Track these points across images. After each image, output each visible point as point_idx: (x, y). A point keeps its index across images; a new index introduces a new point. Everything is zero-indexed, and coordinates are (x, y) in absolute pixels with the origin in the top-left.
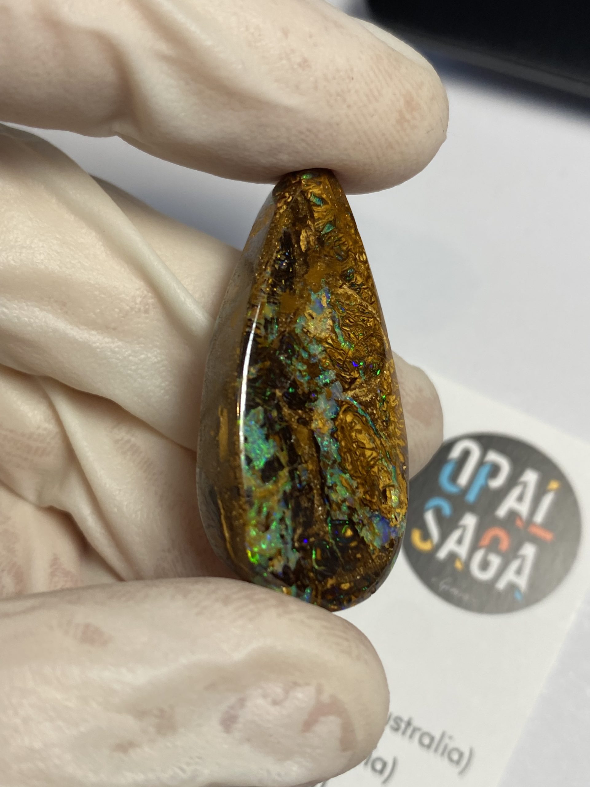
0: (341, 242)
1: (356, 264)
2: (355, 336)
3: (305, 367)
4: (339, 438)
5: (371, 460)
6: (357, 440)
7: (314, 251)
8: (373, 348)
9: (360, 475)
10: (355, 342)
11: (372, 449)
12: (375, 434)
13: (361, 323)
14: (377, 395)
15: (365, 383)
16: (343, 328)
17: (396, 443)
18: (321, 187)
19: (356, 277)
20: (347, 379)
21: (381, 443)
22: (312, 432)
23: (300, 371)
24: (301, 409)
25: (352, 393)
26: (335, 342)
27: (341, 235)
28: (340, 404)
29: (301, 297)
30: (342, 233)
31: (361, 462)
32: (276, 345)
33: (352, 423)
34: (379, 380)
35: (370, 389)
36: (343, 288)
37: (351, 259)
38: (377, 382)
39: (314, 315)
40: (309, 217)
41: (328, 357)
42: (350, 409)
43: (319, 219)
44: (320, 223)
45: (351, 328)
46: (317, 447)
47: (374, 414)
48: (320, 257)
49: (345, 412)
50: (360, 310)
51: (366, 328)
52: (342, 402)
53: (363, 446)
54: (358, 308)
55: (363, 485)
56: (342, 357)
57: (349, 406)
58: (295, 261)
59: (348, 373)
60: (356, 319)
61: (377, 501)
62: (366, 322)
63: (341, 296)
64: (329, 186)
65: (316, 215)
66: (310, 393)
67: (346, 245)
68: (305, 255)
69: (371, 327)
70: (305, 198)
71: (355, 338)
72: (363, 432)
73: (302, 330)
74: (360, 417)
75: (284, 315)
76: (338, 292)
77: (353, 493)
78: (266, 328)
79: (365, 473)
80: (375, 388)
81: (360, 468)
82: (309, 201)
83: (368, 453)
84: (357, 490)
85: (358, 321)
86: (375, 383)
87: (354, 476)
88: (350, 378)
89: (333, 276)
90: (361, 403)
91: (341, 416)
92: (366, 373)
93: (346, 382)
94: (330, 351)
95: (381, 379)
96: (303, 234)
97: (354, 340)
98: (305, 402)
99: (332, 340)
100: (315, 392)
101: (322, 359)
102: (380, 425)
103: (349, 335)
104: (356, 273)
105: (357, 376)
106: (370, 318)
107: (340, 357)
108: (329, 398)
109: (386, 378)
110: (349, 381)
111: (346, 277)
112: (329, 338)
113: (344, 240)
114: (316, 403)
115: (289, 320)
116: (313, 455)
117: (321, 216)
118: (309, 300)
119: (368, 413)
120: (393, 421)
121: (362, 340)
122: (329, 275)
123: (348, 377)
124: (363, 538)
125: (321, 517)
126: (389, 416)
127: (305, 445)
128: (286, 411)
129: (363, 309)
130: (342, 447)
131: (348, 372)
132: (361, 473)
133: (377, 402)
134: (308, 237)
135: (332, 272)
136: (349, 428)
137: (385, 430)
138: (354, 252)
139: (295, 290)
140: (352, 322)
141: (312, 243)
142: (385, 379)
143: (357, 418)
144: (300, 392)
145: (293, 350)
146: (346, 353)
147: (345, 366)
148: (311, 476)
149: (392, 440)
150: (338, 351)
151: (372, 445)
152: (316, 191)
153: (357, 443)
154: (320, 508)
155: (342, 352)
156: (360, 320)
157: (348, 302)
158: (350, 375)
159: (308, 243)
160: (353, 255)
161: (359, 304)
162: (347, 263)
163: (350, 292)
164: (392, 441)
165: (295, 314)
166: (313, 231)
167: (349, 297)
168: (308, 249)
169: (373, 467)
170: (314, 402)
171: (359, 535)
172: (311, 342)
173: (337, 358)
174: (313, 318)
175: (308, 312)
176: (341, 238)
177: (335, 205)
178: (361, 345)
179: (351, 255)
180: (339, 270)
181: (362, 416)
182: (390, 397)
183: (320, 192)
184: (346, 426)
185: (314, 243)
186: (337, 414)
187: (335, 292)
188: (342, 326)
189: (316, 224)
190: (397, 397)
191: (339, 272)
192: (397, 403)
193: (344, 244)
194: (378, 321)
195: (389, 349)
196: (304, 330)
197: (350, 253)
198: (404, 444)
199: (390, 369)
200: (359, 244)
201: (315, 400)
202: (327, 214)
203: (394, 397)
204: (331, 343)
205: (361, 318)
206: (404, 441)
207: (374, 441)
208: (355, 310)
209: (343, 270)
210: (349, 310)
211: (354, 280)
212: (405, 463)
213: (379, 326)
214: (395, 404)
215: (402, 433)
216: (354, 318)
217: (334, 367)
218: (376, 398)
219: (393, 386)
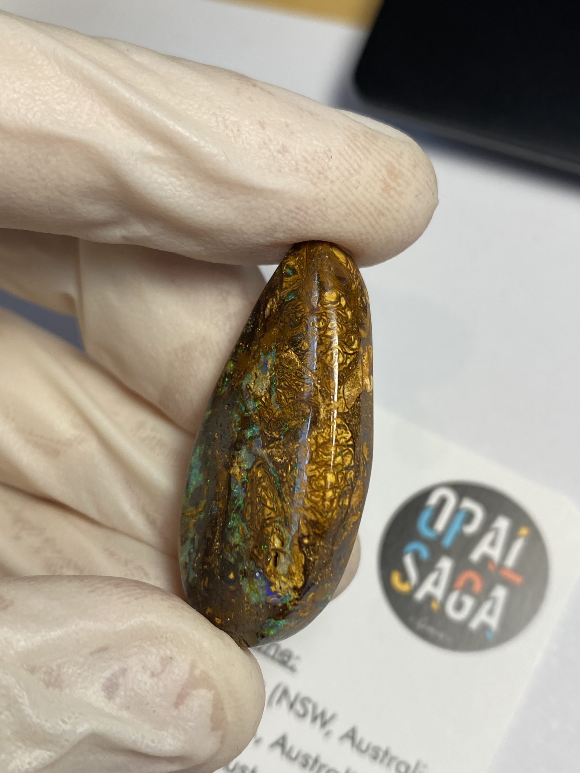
0: (297, 310)
1: (307, 331)
4: (248, 489)
5: (268, 519)
6: (261, 496)
7: (273, 318)
8: (301, 413)
9: (255, 529)
10: (284, 404)
11: (272, 509)
12: (279, 496)
13: (295, 387)
15: (283, 445)
16: (277, 390)
19: (303, 343)
20: (268, 437)
21: (282, 507)
22: (230, 476)
25: (269, 451)
26: (267, 401)
27: (300, 303)
29: (254, 358)
30: (300, 301)
33: (261, 478)
34: (298, 445)
35: (286, 451)
36: (288, 353)
37: (303, 326)
38: (296, 447)
39: (258, 374)
40: (278, 287)
41: (258, 414)
42: (263, 465)
43: (286, 288)
44: (285, 292)
45: (284, 391)
46: (230, 490)
47: (283, 476)
48: (276, 323)
49: (258, 466)
50: (298, 375)
51: (297, 393)
53: (265, 504)
54: (296, 373)
56: (270, 416)
57: (263, 462)
58: (258, 326)
60: (291, 383)
62: (300, 387)
63: (284, 360)
64: (305, 257)
65: (284, 285)
67: (302, 312)
68: (266, 321)
69: (304, 393)
70: (282, 270)
71: (285, 400)
72: (269, 490)
73: (246, 387)
74: (269, 475)
76: (283, 356)
77: (246, 541)
79: (259, 529)
80: (291, 452)
81: (257, 522)
82: (283, 273)
83: (267, 511)
84: (249, 541)
85: (293, 385)
86: (292, 447)
89: (283, 341)
90: (273, 463)
91: (254, 470)
92: (286, 436)
93: (267, 440)
96: (270, 302)
97: (283, 402)
99: (266, 399)
100: (241, 442)
102: (286, 489)
103: (281, 396)
104: (304, 339)
105: (277, 436)
108: (250, 450)
110: (269, 439)
111: (292, 342)
113: (301, 307)
115: (239, 377)
116: (225, 496)
117: (288, 286)
118: (258, 360)
119: (278, 474)
121: (291, 404)
122: (279, 340)
123: (270, 436)
125: (217, 551)
127: (222, 486)
128: (217, 452)
130: (247, 497)
131: (270, 431)
133: (290, 466)
134: (273, 304)
135: (282, 337)
136: (257, 483)
137: (290, 495)
138: (309, 319)
139: (250, 353)
140: (286, 385)
141: (274, 311)
144: (230, 439)
145: (236, 404)
146: (274, 412)
147: (269, 425)
148: (219, 513)
150: (268, 410)
151: (273, 505)
152: (292, 263)
153: (260, 499)
154: (218, 544)
155: (270, 411)
156: (294, 384)
157: (288, 366)
158: (271, 434)
159: (271, 310)
160: (307, 322)
161: (298, 369)
162: (298, 329)
163: (293, 356)
165: (244, 372)
166: (278, 299)
167: (290, 362)
168: (270, 315)
169: (268, 525)
170: (238, 451)
171: (239, 582)
173: (265, 416)
174: (257, 377)
175: (254, 371)
176: (299, 305)
177: (304, 274)
178: (289, 409)
179: (305, 321)
180: (289, 334)
181: (272, 475)
183: (294, 264)
184: (255, 480)
185: (276, 310)
186: (253, 467)
187: (280, 356)
188: (277, 387)
189: (282, 293)
190: (321, 468)
191: (289, 338)
192: (317, 474)
193: (300, 311)
194: (317, 388)
195: (326, 418)
196: (248, 386)
197: (304, 320)
198: (313, 518)
199: (319, 438)
200: (319, 312)
201: (240, 449)
202: (294, 284)
203: (314, 467)
204: (264, 401)
205: (297, 382)
206: (315, 515)
207: (276, 502)
208: (293, 374)
209: (292, 336)
210: (287, 373)
211: (301, 346)
212: (308, 537)
213: (316, 393)
214: (313, 474)
215: (315, 506)
216: (290, 381)
217: (261, 423)
218: (290, 461)
219: (316, 456)
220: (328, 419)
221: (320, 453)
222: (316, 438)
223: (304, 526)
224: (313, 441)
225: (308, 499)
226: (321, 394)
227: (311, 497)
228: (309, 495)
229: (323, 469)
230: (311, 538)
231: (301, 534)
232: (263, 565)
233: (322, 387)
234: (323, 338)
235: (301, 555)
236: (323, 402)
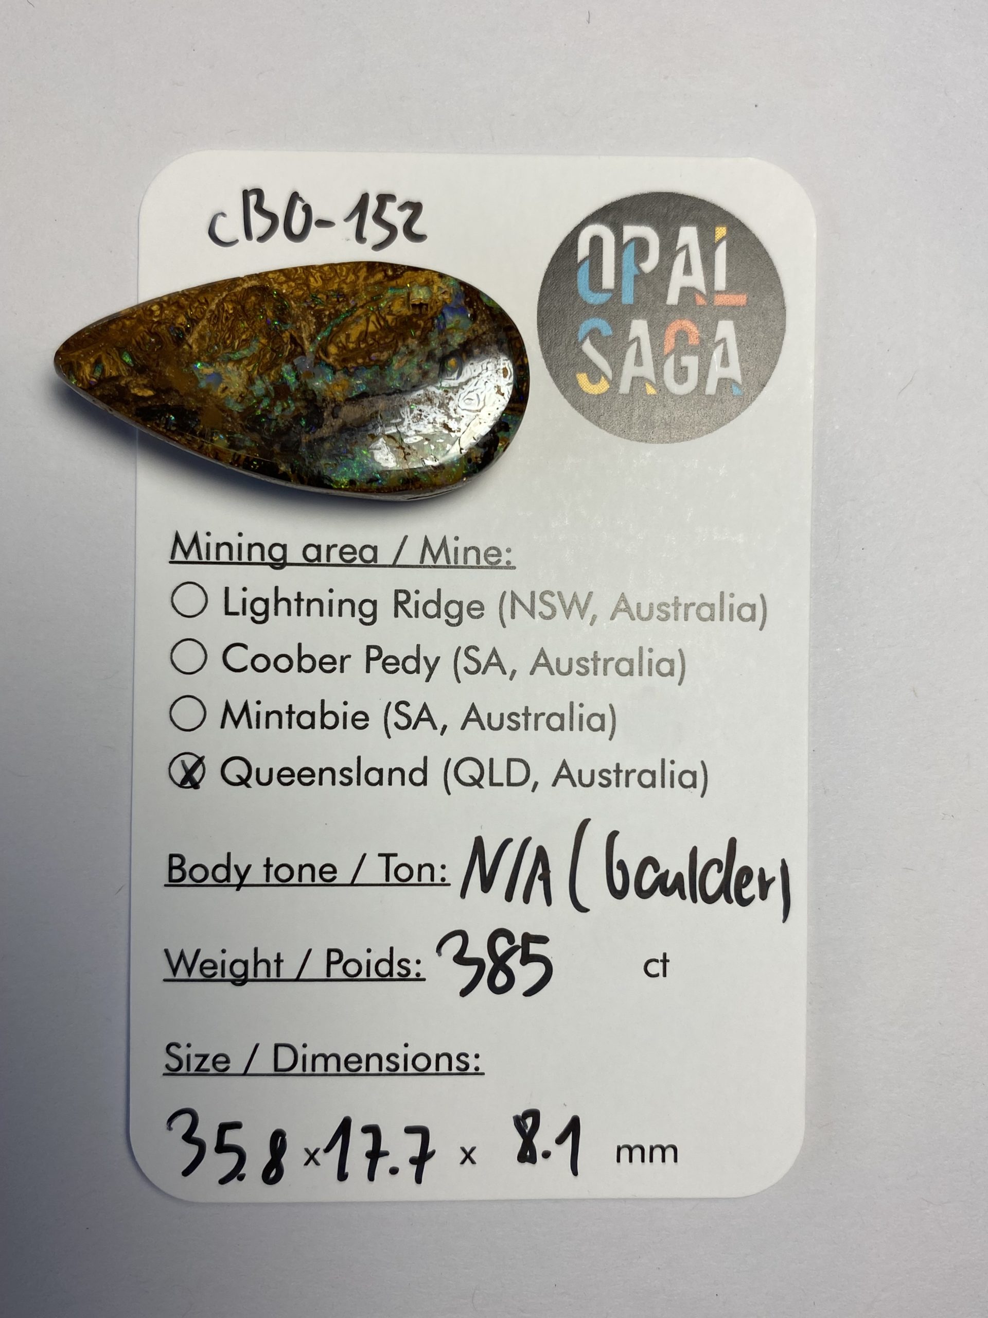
0: (142, 343)
1: (165, 323)
2: (244, 332)
3: (278, 403)
4: (355, 365)
5: (380, 324)
6: (357, 342)
7: (154, 380)
8: (257, 307)
9: (395, 340)
10: (251, 334)
11: (368, 320)
12: (351, 315)
13: (230, 322)
14: (309, 307)
15: (296, 323)
16: (236, 349)
17: (363, 283)
18: (82, 362)
19: (179, 324)
20: (291, 349)
21: (362, 307)
22: (347, 400)
23: (283, 410)
24: (324, 412)
25: (306, 343)
26: (251, 361)
27: (134, 342)
28: (318, 361)
29: (203, 401)
30: (131, 340)
31: (380, 338)
32: (256, 436)
33: (338, 347)
34: (292, 303)
35: (302, 317)
36: (192, 343)
37: (159, 329)
38: (295, 305)
39: (222, 386)
40: (117, 383)
41: (268, 372)
42: (324, 349)
43: (118, 370)
44: (123, 370)
45: (236, 337)
47: (330, 314)
48: (160, 373)
49: (327, 354)
50: (215, 322)
51: (236, 317)
52: (316, 358)
53: (364, 333)
54: (214, 325)
55: (404, 340)
56: (268, 352)
57: (320, 348)
58: (166, 405)
59: (285, 346)
60: (225, 329)
61: (423, 320)
62: (228, 315)
63: (201, 346)
64: (81, 352)
65: (114, 374)
66: (306, 400)
67: (144, 335)
68: (158, 391)
69: (234, 308)
70: (97, 385)
71: (247, 333)
72: (350, 331)
73: (240, 403)
74: (332, 334)
75: (225, 425)
76: (196, 351)
77: (412, 353)
78: (238, 448)
79: (393, 334)
80: (301, 310)
81: (387, 340)
82: (100, 381)
83: (372, 328)
84: (410, 347)
85: (228, 326)
86: (296, 309)
87: (395, 350)
88: (291, 345)
89: (179, 356)
90: (318, 332)
91: (331, 360)
92: (284, 321)
93: (295, 350)
94: (261, 369)
95: (292, 298)
96: (136, 391)
97: (248, 335)
98: (316, 407)
99: (249, 364)
101: (270, 381)
102: (343, 307)
103: (243, 340)
104: (174, 324)
105: (287, 334)
106: (223, 308)
107: (268, 356)
108: (311, 375)
109: (291, 290)
110: (293, 345)
111: (179, 340)
112: (248, 368)
113: (138, 338)
114: (317, 393)
115: (230, 419)
117: (115, 366)
118: (206, 391)
119: (329, 322)
120: (338, 285)
121: (248, 322)
122: (179, 362)
123: (289, 347)
124: (460, 345)
126: (333, 290)
128: (325, 431)
129: (214, 319)
130: (363, 363)
131: (283, 347)
132: (392, 341)
133: (317, 308)
134: (138, 386)
135: (175, 357)
136: (344, 351)
137: (347, 300)
138: (151, 325)
139: (200, 409)
140: (230, 336)
141: (145, 382)
142: (292, 293)
143: (334, 339)
144: (304, 412)
145: (262, 416)
146: (263, 346)
147: (277, 350)
149: (359, 289)
150: (261, 357)
151: (363, 321)
152: (87, 370)
153: (361, 342)
155: (262, 353)
157: (207, 339)
158: (287, 343)
159: (145, 386)
160: (155, 325)
161: (209, 323)
162: (163, 336)
163: (195, 335)
164: (361, 290)
165: (223, 411)
166: (131, 379)
167: (202, 337)
168: (151, 387)
169: (386, 322)
170: (315, 395)
171: (456, 350)
172: (251, 392)
173: (269, 360)
174: (226, 388)
175: (219, 394)
176: (136, 341)
177: (100, 345)
178: (255, 324)
179: (154, 329)
180: (171, 347)
181: (332, 330)
182: (312, 287)
183: (88, 365)
184: (341, 355)
185: (145, 379)
186: (328, 365)
187: (197, 355)
188: (233, 350)
189: (124, 375)
190: (311, 273)
191: (175, 347)
192: (318, 274)
193: (143, 338)
194: (227, 295)
195: (258, 279)
196: (239, 400)
197: (152, 331)
198: (365, 269)
199: (280, 281)
200: (142, 314)
201: (314, 393)
202: (113, 359)
203: (312, 279)
204: (252, 366)
205: (224, 321)
206: (361, 268)
207: (359, 317)
208: (215, 329)
209: (172, 342)
210: (216, 338)
211: (182, 327)
212: (385, 271)
213: (233, 294)
214: (319, 279)
215: (352, 270)
216: (224, 331)
217: (278, 365)
218: (312, 309)
219: (300, 280)
220: (259, 278)
221: (296, 276)
222: (281, 284)
223: (375, 277)
224: (285, 286)
225: (347, 278)
226: (232, 290)
227: (344, 276)
228: (343, 278)
229: (311, 270)
230: (385, 268)
231: (384, 278)
232: (428, 319)
233: (225, 290)
234: (171, 302)
235: (405, 274)
236: (241, 285)
